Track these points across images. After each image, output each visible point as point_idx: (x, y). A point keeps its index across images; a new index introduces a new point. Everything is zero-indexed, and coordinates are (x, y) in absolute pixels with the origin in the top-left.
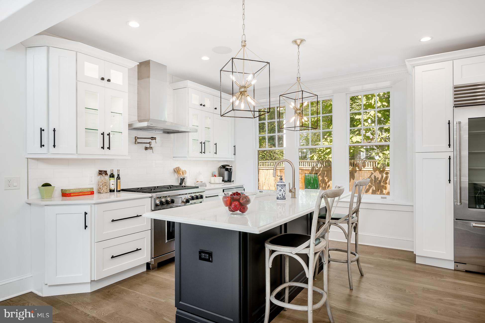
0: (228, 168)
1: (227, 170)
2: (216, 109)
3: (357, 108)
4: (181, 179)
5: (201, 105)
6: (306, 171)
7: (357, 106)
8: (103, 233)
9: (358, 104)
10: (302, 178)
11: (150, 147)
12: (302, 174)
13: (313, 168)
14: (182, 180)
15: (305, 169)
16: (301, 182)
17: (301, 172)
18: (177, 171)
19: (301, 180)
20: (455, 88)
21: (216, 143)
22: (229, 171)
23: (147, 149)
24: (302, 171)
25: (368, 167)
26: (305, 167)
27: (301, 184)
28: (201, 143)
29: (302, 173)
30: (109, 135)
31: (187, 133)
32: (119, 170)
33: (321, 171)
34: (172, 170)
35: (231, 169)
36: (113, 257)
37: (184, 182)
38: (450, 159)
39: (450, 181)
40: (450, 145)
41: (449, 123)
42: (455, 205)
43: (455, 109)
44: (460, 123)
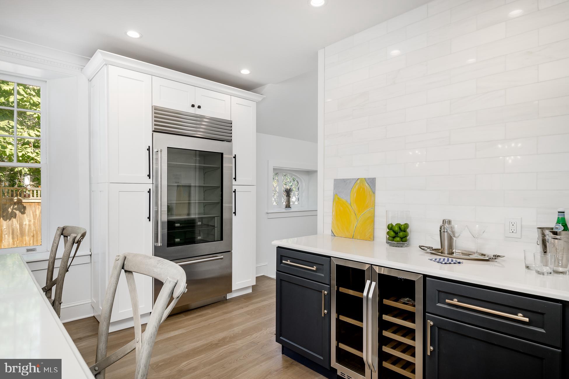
20: (155, 109)
38: (149, 192)
39: (149, 218)
40: (149, 176)
41: (149, 150)
42: (155, 246)
43: (154, 133)
44: (161, 151)
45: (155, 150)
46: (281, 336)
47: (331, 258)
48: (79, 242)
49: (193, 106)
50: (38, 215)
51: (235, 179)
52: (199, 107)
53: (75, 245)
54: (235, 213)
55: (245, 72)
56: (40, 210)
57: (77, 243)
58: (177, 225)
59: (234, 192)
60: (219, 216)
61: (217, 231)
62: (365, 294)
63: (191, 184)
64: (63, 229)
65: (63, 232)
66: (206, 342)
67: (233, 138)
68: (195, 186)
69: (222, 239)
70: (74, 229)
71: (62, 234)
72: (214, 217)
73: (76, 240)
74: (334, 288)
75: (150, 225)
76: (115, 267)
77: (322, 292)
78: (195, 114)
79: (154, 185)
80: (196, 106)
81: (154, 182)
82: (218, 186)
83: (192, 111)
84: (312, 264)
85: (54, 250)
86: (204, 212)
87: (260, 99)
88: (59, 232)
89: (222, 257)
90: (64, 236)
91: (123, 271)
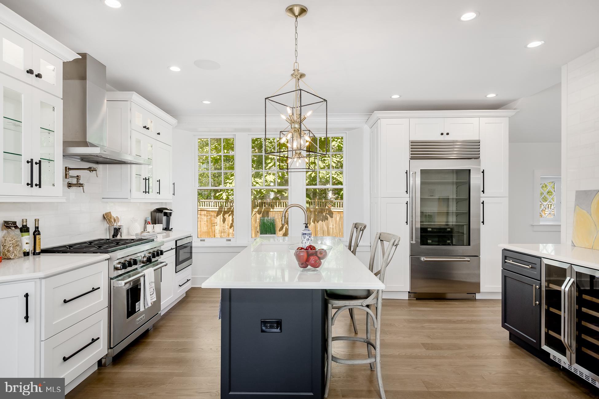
0: (167, 212)
1: (166, 214)
2: (159, 134)
3: (269, 146)
4: (115, 229)
5: (145, 127)
6: (212, 212)
7: (269, 143)
8: (53, 323)
9: (270, 141)
10: (207, 221)
11: (79, 183)
12: (207, 216)
13: (221, 207)
14: (117, 231)
15: (211, 210)
16: (206, 225)
17: (206, 214)
18: (107, 217)
19: (206, 222)
20: (412, 142)
21: (159, 180)
22: (169, 215)
23: (70, 186)
24: (207, 212)
25: (279, 208)
26: (210, 207)
27: (206, 228)
28: (146, 179)
29: (208, 214)
30: (40, 163)
31: (129, 165)
32: (38, 219)
33: (223, 212)
34: (101, 217)
35: (171, 213)
36: (65, 359)
37: (119, 233)
38: (407, 203)
39: (407, 222)
40: (407, 192)
41: (407, 173)
42: (411, 243)
43: (411, 160)
44: (415, 173)
45: (411, 173)
46: (505, 322)
47: (541, 258)
48: (363, 230)
49: (442, 134)
50: (338, 221)
51: (483, 191)
52: (448, 134)
53: (361, 232)
54: (483, 222)
55: (491, 96)
56: (339, 217)
57: (362, 231)
58: (429, 229)
59: (482, 203)
60: (467, 225)
61: (465, 237)
62: (563, 287)
63: (448, 196)
64: (356, 224)
65: (356, 226)
66: (446, 319)
67: (481, 156)
68: (453, 199)
69: (469, 245)
70: (361, 224)
71: (355, 227)
72: (463, 225)
73: (362, 229)
74: (544, 284)
75: (407, 228)
76: (376, 238)
77: (533, 286)
78: (444, 140)
79: (410, 198)
80: (445, 134)
81: (410, 197)
82: (467, 198)
83: (441, 138)
84: (528, 263)
85: (352, 235)
86: (457, 221)
87: (514, 114)
88: (354, 226)
89: (469, 260)
90: (356, 228)
91: (379, 240)
